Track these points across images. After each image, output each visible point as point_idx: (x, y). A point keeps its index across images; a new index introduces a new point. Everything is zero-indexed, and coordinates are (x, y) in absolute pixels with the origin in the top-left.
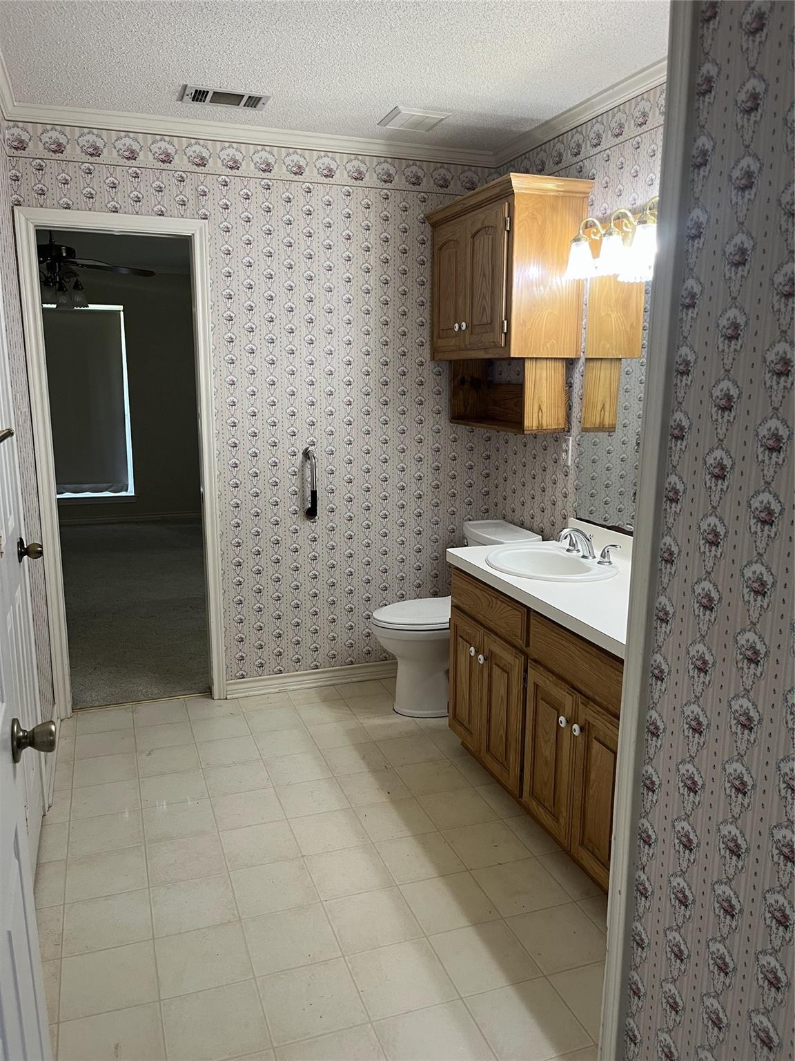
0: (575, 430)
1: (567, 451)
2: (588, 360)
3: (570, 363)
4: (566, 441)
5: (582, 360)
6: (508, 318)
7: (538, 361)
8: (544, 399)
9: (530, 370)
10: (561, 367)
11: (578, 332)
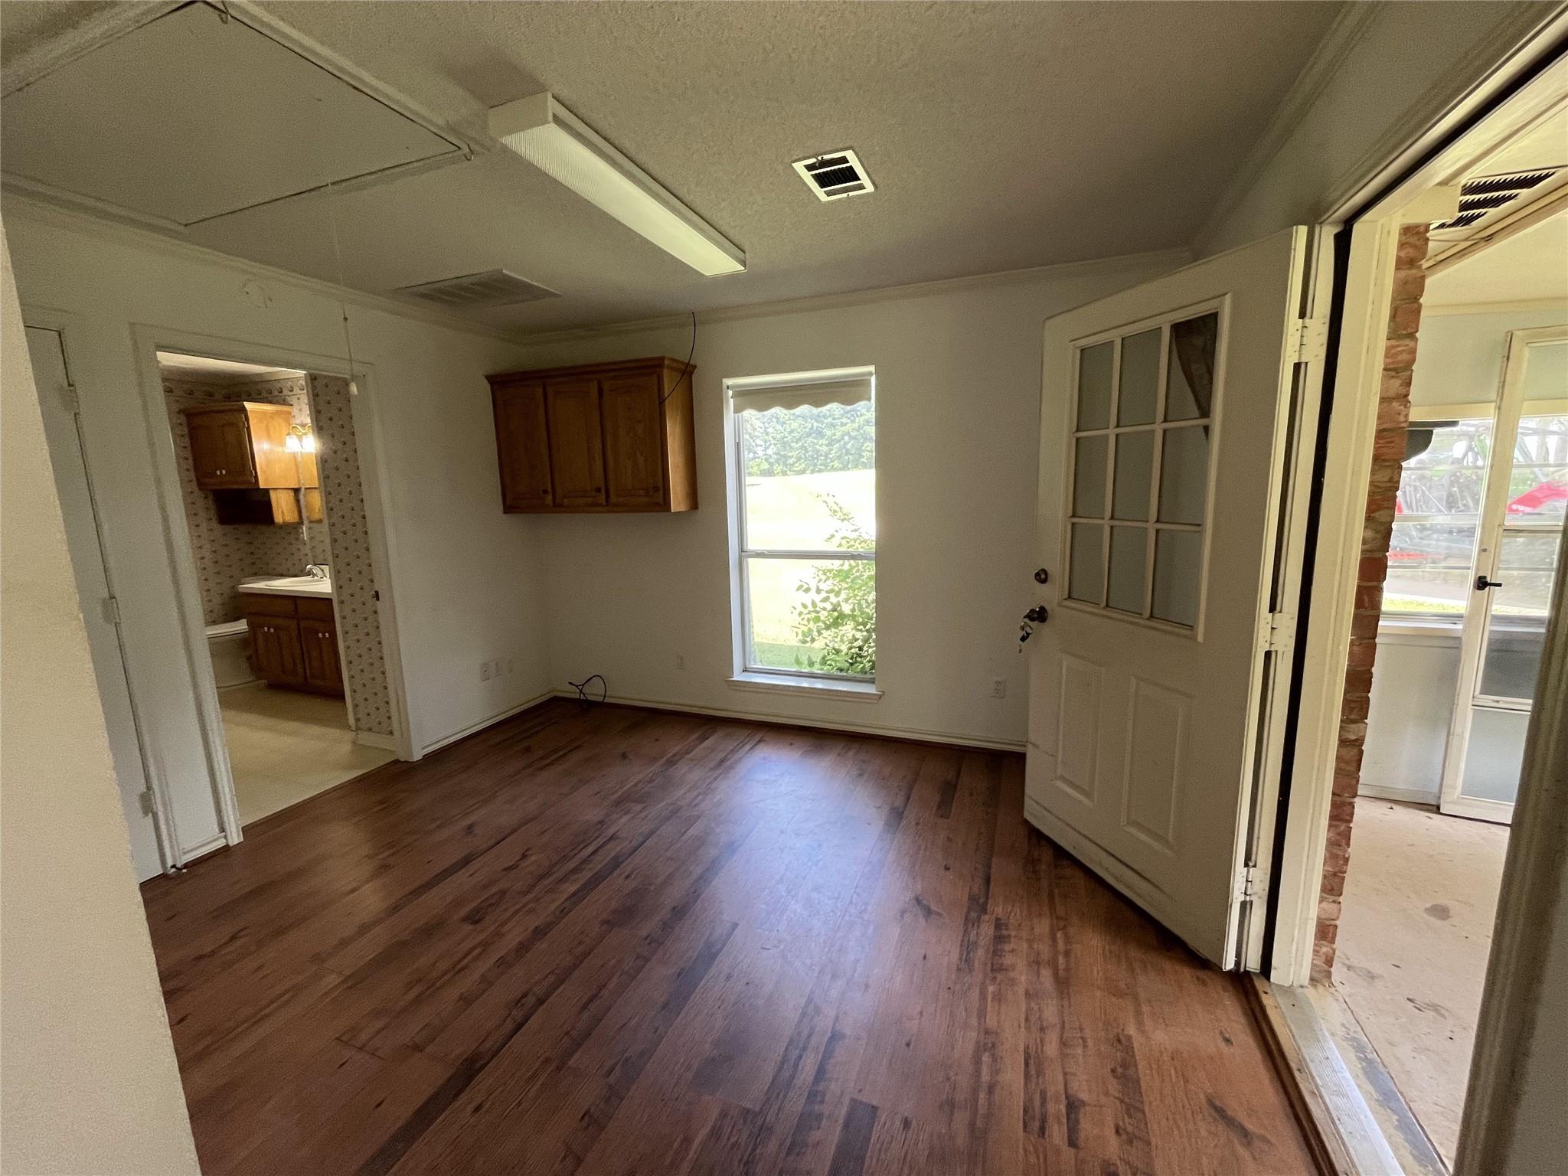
0: (306, 522)
1: (303, 533)
2: (306, 489)
3: (296, 491)
4: (302, 528)
5: (303, 489)
6: (255, 469)
7: (278, 491)
8: (284, 508)
9: (273, 495)
10: (292, 494)
11: (298, 477)
